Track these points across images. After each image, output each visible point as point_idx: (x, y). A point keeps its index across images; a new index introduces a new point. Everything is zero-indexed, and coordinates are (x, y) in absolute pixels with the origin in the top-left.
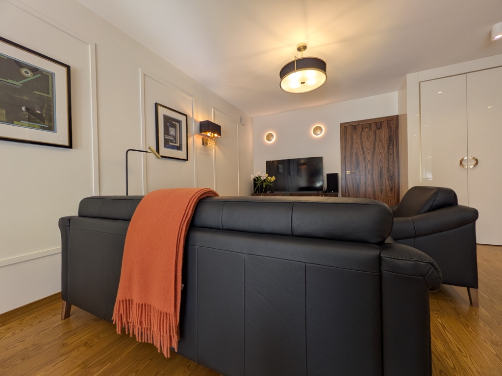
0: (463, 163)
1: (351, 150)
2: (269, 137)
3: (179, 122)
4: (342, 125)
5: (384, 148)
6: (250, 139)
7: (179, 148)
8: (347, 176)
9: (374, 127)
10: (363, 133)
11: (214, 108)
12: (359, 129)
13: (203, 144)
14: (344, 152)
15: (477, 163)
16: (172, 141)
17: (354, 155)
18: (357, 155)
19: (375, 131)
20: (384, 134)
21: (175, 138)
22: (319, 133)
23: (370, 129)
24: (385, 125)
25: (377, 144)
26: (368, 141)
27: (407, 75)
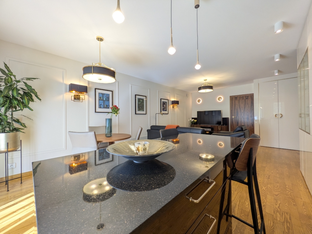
0: (277, 116)
1: (234, 108)
2: (199, 101)
3: (166, 102)
4: (230, 97)
5: (249, 107)
6: (190, 101)
7: (166, 110)
8: (233, 119)
9: (245, 98)
10: (240, 100)
11: (176, 94)
12: (238, 99)
13: (173, 108)
14: (231, 108)
15: (282, 116)
16: (164, 109)
17: (236, 110)
18: (237, 110)
19: (245, 100)
20: (249, 101)
21: (165, 107)
22: (221, 99)
23: (243, 99)
24: (250, 97)
25: (246, 105)
26: (242, 104)
27: (254, 80)
